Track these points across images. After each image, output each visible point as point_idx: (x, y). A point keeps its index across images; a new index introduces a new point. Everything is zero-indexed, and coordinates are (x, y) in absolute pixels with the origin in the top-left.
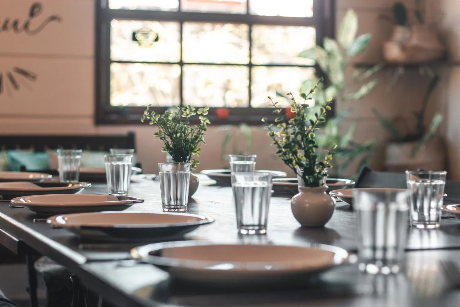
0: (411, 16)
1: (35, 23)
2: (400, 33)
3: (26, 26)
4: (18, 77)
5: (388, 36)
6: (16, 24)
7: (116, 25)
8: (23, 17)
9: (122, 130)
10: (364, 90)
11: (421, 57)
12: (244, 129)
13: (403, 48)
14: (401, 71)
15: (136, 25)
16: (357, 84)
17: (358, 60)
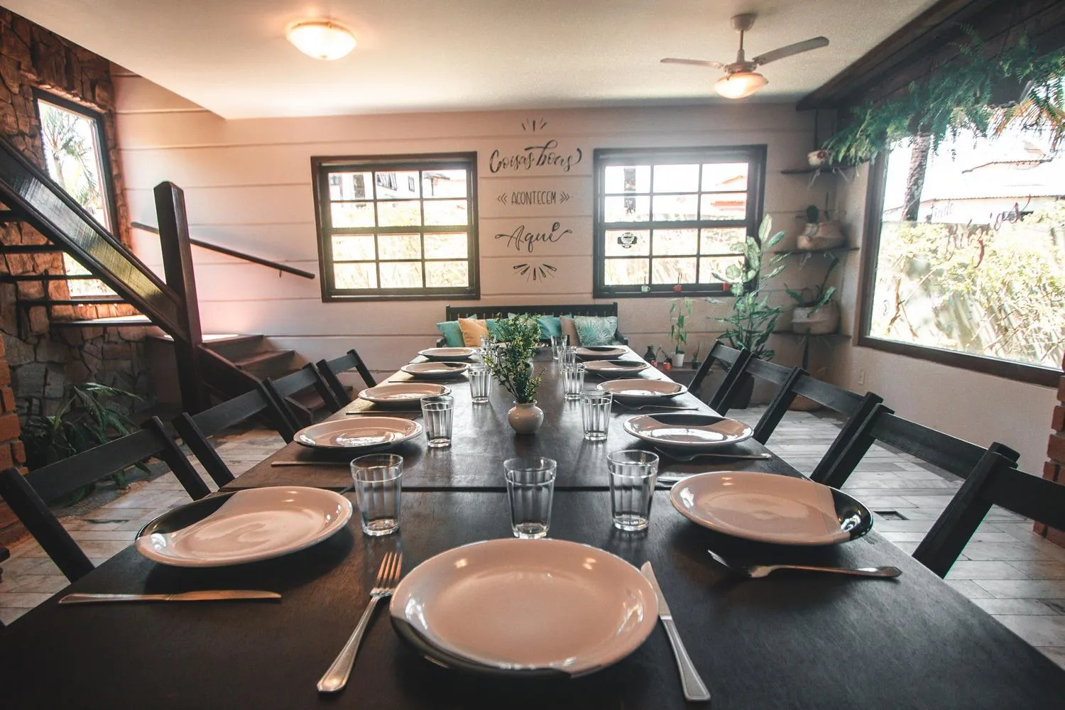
0: (821, 214)
1: (556, 235)
2: (810, 228)
3: (550, 238)
4: (545, 269)
5: (801, 231)
6: (544, 236)
7: (608, 234)
8: (548, 232)
9: (610, 301)
10: (775, 271)
11: (825, 245)
12: (688, 300)
13: (811, 239)
14: (809, 256)
15: (621, 233)
16: (771, 266)
17: (776, 248)
